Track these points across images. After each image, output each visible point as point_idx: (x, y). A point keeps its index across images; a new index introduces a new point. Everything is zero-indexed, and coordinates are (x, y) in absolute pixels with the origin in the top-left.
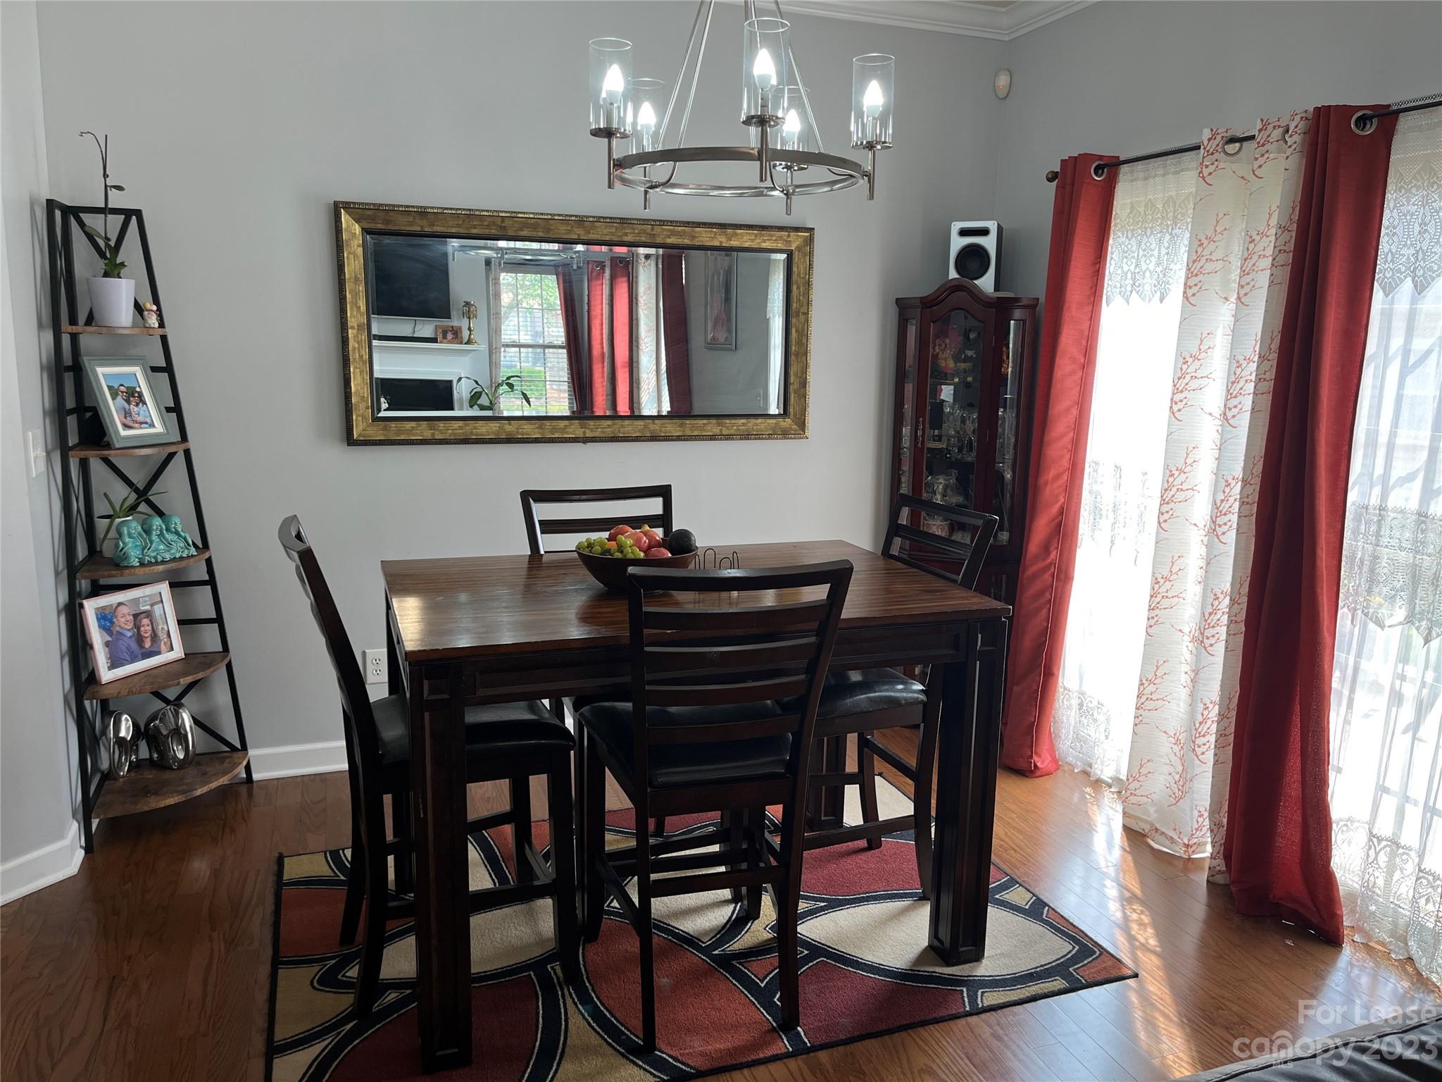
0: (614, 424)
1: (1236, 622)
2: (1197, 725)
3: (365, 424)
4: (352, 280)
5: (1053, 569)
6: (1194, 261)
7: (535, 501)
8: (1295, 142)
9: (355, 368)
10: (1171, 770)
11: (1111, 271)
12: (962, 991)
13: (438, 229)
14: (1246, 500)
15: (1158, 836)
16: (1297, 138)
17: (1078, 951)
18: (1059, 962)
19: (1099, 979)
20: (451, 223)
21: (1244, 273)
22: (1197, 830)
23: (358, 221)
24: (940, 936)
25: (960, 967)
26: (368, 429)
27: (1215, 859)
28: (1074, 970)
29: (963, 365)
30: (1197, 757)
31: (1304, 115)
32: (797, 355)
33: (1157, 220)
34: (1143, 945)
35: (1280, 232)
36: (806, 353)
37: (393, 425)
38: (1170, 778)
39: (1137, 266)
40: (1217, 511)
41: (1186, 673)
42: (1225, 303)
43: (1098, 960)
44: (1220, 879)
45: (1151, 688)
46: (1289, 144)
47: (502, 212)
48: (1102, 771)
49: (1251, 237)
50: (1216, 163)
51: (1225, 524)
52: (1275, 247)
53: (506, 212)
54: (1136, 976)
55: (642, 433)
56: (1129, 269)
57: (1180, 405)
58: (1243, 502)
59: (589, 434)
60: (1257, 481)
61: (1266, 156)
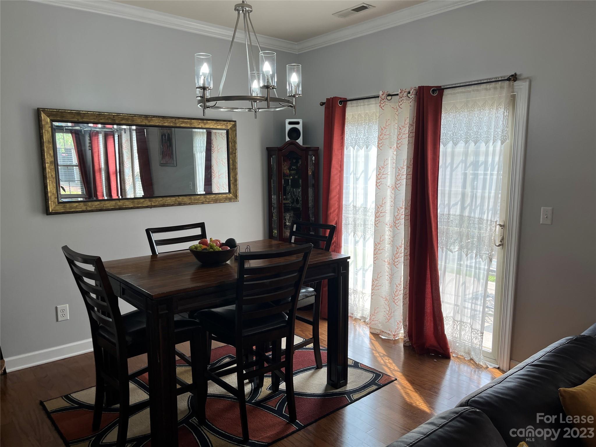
0: (163, 200)
1: (407, 256)
2: (395, 293)
3: (54, 205)
4: (47, 142)
5: (335, 244)
6: (380, 135)
7: (152, 232)
8: (413, 97)
9: (49, 181)
10: (385, 310)
11: (347, 138)
12: (345, 396)
13: (85, 120)
14: (406, 214)
15: (384, 334)
16: (413, 96)
17: (375, 375)
18: (371, 380)
19: (386, 383)
20: (91, 118)
21: (398, 139)
22: (397, 329)
23: (48, 116)
24: (332, 379)
25: (341, 388)
26: (56, 207)
27: (406, 337)
28: (377, 382)
29: (293, 172)
30: (395, 304)
31: (414, 88)
32: (233, 169)
33: (362, 120)
34: (393, 369)
35: (410, 126)
36: (236, 169)
37: (68, 205)
38: (385, 313)
39: (356, 136)
40: (395, 219)
41: (387, 275)
42: (390, 149)
43: (383, 378)
44: (407, 344)
45: (377, 282)
46: (411, 98)
47: (113, 113)
48: (357, 315)
49: (400, 128)
50: (385, 103)
51: (399, 223)
52: (409, 131)
53: (115, 113)
54: (396, 379)
55: (175, 202)
56: (354, 137)
57: (379, 184)
58: (406, 215)
59: (153, 204)
60: (409, 208)
61: (403, 101)
